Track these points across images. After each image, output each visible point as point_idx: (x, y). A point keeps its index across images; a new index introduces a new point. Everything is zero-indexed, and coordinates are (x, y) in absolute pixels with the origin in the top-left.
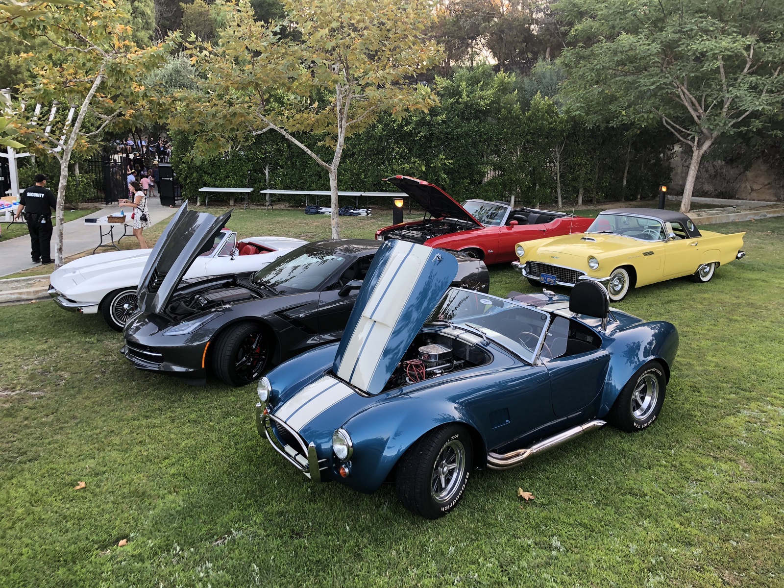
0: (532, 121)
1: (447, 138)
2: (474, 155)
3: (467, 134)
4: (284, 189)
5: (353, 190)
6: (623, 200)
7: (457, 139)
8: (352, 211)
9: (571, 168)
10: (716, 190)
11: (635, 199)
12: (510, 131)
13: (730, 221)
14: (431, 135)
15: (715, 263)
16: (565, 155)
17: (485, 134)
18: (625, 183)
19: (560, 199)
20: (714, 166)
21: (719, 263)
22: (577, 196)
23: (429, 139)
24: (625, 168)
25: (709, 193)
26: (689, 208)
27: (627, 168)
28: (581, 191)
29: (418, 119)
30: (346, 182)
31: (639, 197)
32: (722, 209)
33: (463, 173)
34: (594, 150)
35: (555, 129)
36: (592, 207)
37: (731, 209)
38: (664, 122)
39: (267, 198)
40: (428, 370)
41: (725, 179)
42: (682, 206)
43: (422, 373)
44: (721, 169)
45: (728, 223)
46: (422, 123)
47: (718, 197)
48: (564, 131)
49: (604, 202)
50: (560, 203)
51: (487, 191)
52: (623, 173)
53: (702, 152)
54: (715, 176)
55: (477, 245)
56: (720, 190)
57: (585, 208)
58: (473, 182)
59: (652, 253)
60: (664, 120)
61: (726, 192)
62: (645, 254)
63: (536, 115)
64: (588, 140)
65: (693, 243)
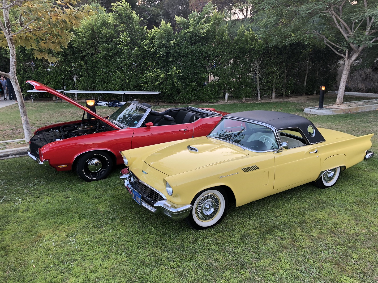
5: (123, 90)
6: (304, 94)
10: (366, 87)
11: (312, 94)
13: (372, 110)
14: (168, 53)
15: (341, 167)
16: (262, 66)
18: (305, 84)
19: (259, 95)
20: (365, 72)
21: (345, 167)
22: (272, 93)
25: (362, 89)
26: (342, 101)
27: (307, 74)
28: (274, 90)
31: (315, 92)
32: (368, 101)
36: (281, 100)
37: (374, 101)
39: (76, 96)
41: (372, 80)
42: (337, 99)
44: (370, 74)
47: (367, 92)
49: (291, 96)
52: (305, 77)
53: (351, 61)
54: (366, 79)
55: (109, 148)
56: (369, 87)
59: (255, 168)
60: (325, 40)
61: (373, 89)
62: (246, 170)
65: (313, 150)
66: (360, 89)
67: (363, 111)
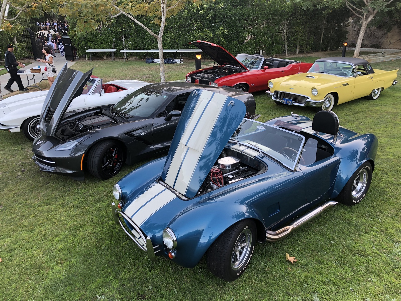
0: (272, 6)
1: (224, 17)
2: (240, 27)
3: (235, 15)
4: (133, 49)
5: (172, 49)
6: (320, 50)
7: (230, 18)
8: (172, 61)
9: (293, 33)
10: (370, 43)
11: (326, 50)
12: (259, 13)
13: (381, 61)
14: (215, 15)
15: (381, 88)
16: (290, 25)
17: (246, 15)
18: (321, 41)
19: (287, 51)
20: (370, 30)
21: (383, 88)
22: (296, 49)
23: (214, 18)
24: (322, 32)
25: (367, 45)
26: (359, 55)
27: (323, 32)
28: (298, 46)
29: (208, 6)
30: (168, 44)
31: (329, 48)
32: (376, 54)
33: (234, 37)
34: (306, 23)
35: (284, 11)
36: (304, 55)
37: (380, 54)
38: (347, 5)
39: (125, 54)
40: (224, 175)
41: (376, 37)
42: (355, 53)
43: (221, 178)
44: (374, 31)
45: (380, 62)
46: (210, 8)
47: (371, 47)
48: (289, 12)
49: (310, 52)
50: (287, 53)
51: (247, 48)
52: (321, 35)
53: (368, 22)
54: (371, 35)
55: (244, 81)
56: (374, 43)
57: (301, 56)
58: (239, 42)
59: (347, 84)
60: (347, 3)
61: (376, 44)
62: (344, 85)
63: (274, 3)
64: (302, 17)
65: (370, 77)
66: (365, 45)
67: (374, 62)
